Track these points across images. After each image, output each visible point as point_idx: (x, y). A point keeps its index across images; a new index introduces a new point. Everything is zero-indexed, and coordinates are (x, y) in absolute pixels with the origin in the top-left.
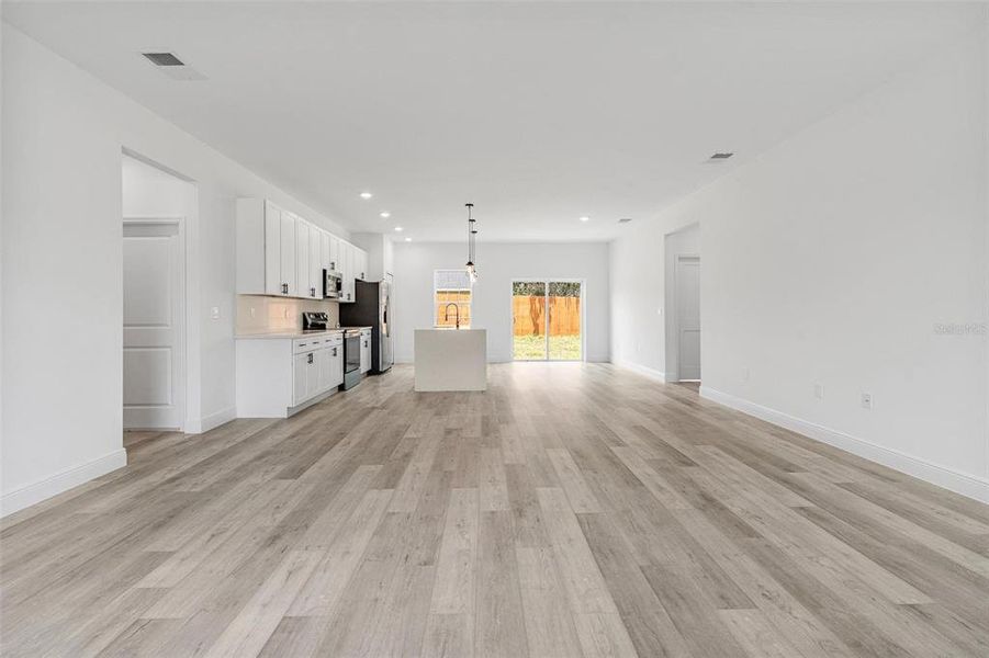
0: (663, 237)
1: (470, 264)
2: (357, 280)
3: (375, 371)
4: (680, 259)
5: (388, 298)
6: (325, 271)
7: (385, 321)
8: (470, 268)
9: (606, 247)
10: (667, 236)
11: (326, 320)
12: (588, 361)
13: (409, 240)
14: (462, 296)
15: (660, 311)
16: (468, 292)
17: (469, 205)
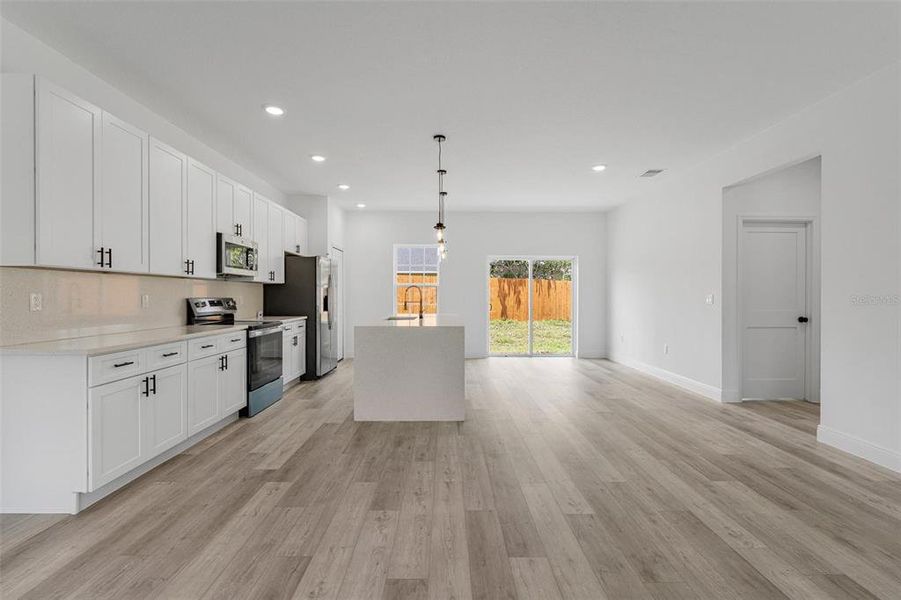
0: (721, 191)
1: (440, 226)
2: (288, 255)
3: (310, 375)
4: (744, 222)
5: (330, 279)
6: (219, 236)
7: (326, 309)
8: (440, 234)
9: (605, 217)
10: (726, 189)
11: (234, 308)
12: (581, 358)
13: (361, 206)
14: (428, 278)
15: (712, 299)
16: (436, 275)
17: (440, 136)
